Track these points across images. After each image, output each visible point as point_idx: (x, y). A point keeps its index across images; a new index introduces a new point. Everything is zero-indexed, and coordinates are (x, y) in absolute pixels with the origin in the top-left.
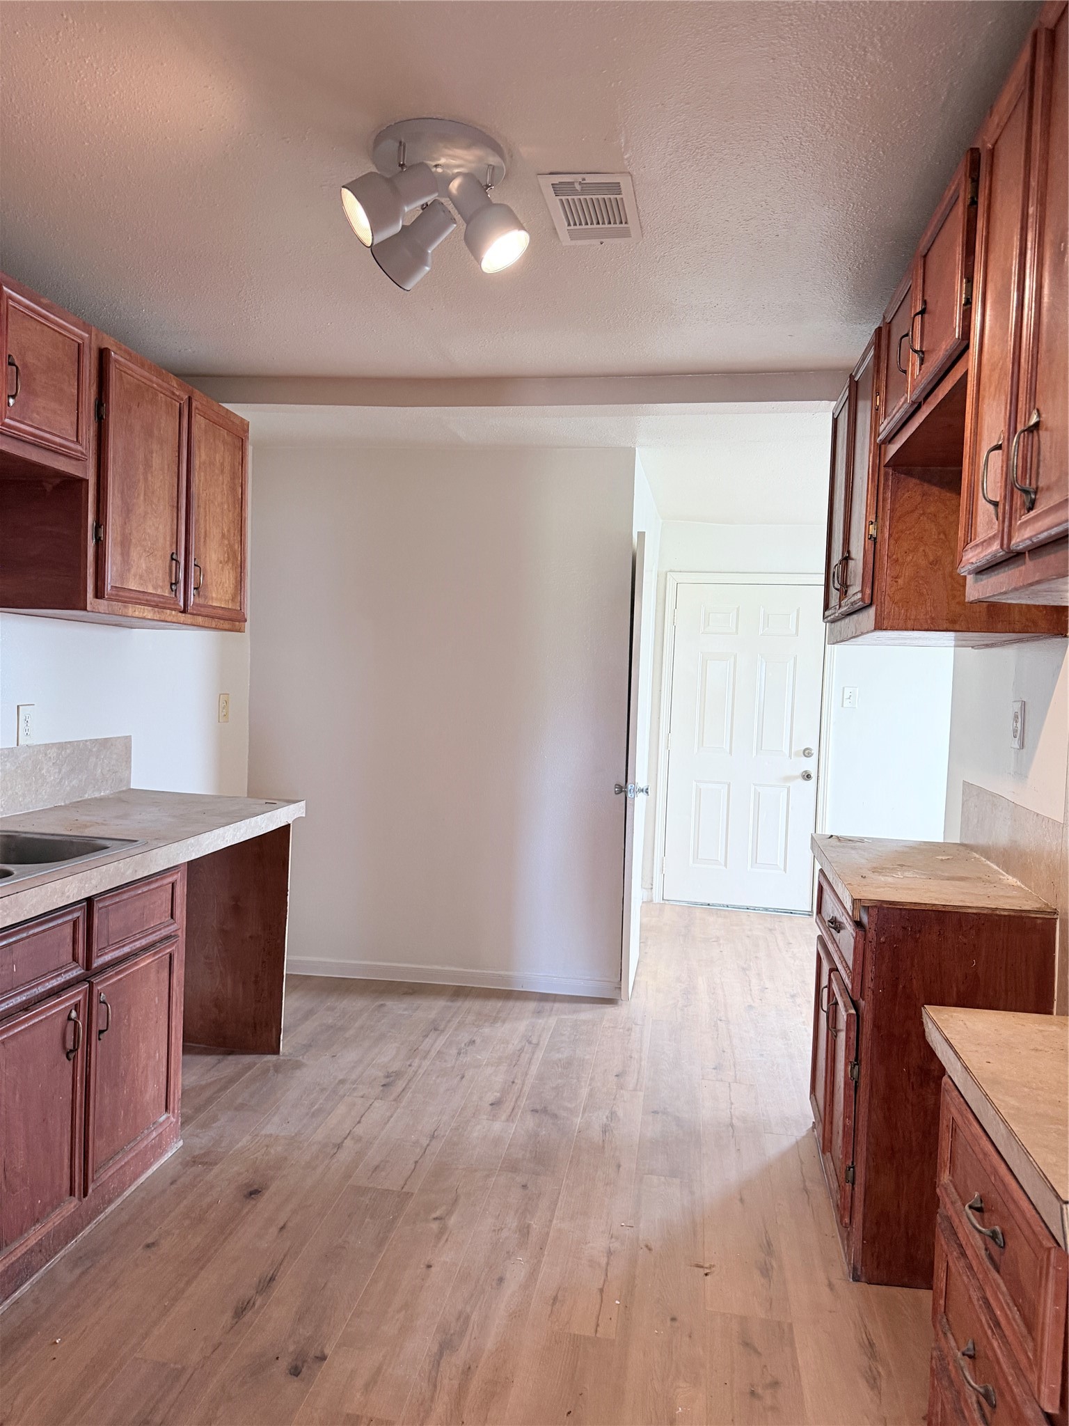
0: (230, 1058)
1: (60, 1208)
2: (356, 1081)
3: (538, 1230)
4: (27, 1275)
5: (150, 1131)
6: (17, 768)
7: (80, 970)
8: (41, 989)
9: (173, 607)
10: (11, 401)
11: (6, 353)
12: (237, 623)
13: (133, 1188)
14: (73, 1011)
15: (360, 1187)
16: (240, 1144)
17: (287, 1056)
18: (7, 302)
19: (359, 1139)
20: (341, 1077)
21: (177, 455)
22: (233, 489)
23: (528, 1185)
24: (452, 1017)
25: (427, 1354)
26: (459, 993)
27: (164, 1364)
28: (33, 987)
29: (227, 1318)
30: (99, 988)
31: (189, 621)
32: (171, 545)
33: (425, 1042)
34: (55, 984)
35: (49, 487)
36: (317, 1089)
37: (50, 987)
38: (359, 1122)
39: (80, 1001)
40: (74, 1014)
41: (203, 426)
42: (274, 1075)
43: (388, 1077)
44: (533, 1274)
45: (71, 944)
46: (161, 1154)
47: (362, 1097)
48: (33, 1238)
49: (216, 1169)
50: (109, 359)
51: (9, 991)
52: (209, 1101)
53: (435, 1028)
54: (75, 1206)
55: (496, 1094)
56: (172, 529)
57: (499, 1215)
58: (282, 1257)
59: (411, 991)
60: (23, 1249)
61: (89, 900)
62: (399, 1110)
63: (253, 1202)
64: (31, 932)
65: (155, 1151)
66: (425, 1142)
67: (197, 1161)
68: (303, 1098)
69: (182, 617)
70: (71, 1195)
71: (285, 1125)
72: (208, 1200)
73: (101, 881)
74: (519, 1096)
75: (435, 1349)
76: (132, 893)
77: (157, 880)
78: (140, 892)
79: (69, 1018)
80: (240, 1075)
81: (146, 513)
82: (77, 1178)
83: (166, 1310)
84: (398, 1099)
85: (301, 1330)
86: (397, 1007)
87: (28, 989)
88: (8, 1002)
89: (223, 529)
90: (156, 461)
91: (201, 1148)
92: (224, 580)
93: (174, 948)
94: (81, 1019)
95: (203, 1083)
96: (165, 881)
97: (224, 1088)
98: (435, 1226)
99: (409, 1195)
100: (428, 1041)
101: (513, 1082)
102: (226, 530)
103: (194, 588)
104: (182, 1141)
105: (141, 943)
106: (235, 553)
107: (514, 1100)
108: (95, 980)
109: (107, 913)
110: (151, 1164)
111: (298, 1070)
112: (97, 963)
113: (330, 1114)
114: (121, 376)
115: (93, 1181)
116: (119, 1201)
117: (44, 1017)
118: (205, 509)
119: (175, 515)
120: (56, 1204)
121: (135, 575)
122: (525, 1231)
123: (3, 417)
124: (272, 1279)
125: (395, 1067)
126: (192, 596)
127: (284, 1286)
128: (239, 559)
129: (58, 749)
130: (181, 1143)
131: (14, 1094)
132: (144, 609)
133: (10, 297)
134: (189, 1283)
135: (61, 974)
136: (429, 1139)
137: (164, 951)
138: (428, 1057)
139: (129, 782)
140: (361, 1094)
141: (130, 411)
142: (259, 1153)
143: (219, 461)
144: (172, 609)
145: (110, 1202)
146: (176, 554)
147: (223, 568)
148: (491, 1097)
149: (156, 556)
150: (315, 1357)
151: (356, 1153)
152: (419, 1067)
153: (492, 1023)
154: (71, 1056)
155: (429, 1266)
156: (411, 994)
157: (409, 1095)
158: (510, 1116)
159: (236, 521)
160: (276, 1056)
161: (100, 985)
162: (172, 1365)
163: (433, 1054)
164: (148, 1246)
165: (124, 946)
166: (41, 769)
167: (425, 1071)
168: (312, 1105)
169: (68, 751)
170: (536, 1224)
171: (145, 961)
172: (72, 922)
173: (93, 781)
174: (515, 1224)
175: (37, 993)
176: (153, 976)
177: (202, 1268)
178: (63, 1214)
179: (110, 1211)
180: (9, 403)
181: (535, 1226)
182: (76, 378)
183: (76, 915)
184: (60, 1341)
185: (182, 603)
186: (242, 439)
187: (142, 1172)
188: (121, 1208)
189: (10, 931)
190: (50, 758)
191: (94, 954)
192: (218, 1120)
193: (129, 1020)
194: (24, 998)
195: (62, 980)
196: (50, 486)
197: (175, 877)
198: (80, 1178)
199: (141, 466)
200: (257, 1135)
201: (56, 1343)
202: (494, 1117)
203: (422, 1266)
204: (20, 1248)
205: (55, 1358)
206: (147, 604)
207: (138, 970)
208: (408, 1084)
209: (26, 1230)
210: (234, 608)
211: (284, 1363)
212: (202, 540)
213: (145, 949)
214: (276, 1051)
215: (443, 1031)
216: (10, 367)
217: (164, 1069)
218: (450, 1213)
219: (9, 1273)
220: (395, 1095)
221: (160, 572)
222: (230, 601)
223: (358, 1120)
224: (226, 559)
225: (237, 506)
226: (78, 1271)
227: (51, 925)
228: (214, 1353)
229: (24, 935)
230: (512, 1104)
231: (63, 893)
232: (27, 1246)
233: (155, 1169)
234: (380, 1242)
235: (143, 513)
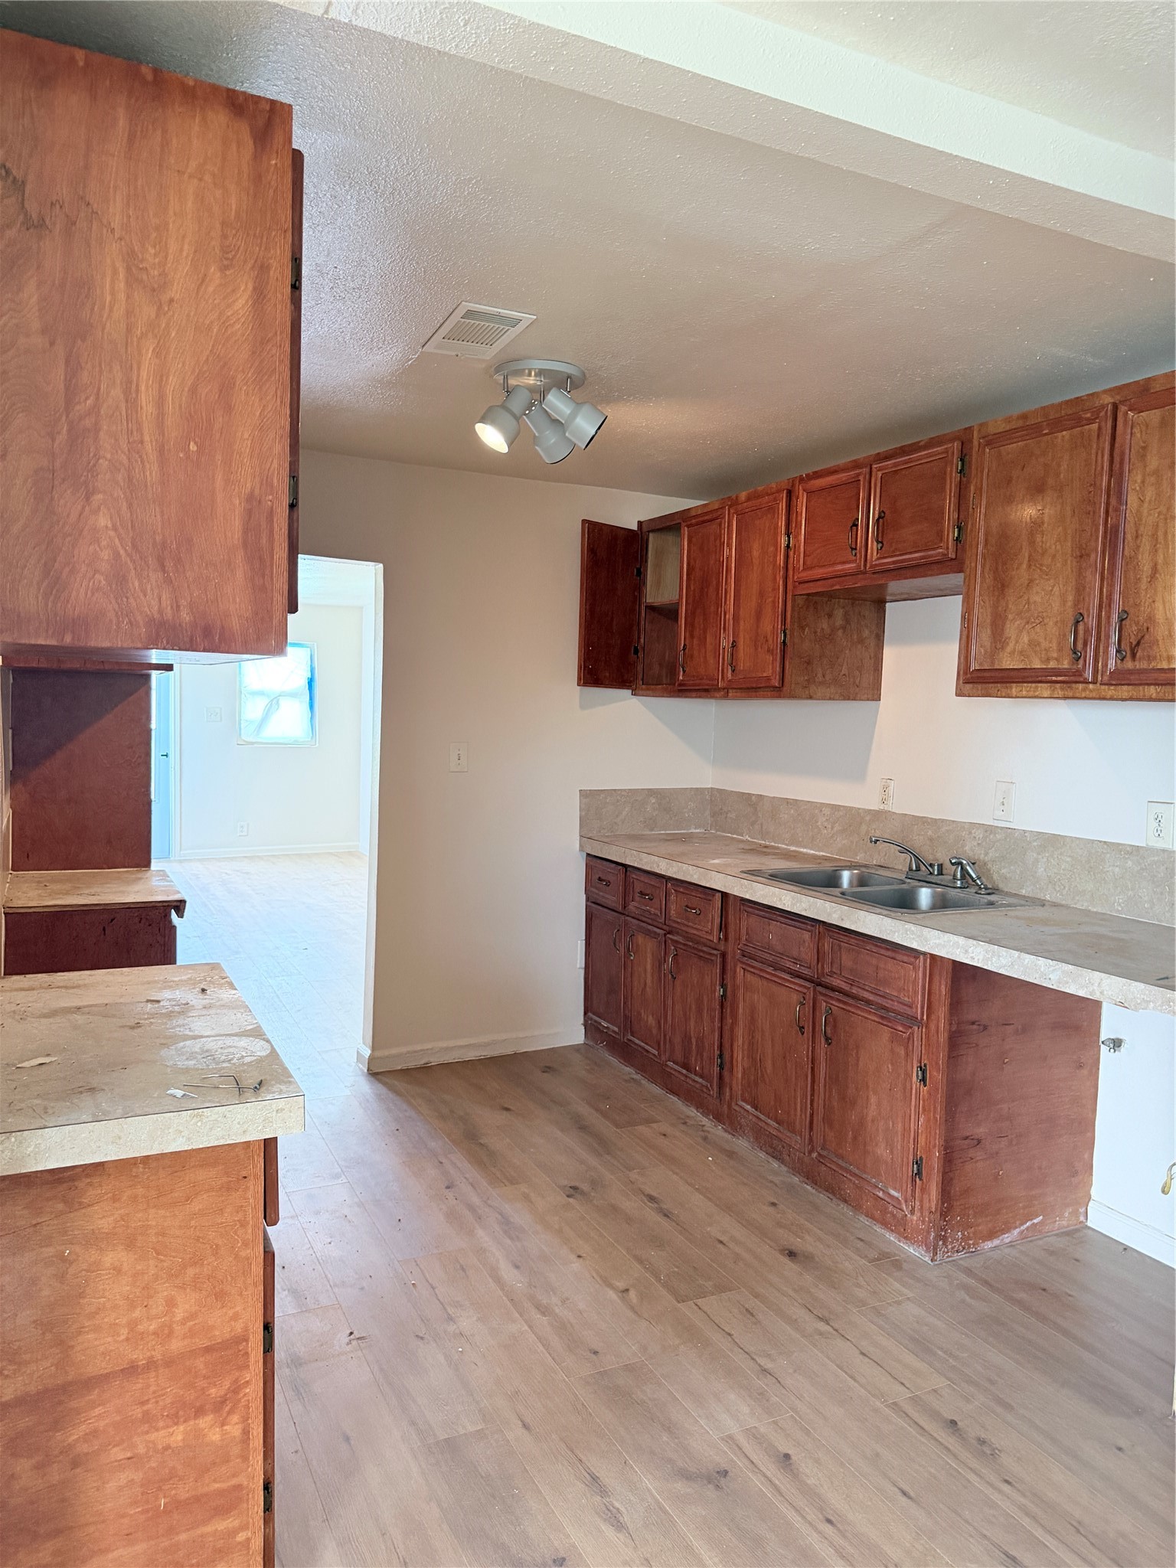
1: (792, 1135)
3: (532, 1314)
5: (878, 1185)
7: (811, 972)
8: (783, 963)
10: (881, 545)
28: (779, 957)
32: (1077, 605)
39: (806, 994)
44: (498, 1279)
45: (809, 949)
46: (905, 1239)
51: (766, 948)
64: (780, 919)
87: (775, 956)
88: (763, 953)
94: (806, 1008)
96: (898, 957)
98: (619, 1284)
99: (680, 1300)
105: (868, 996)
108: (819, 989)
109: (839, 946)
112: (826, 979)
115: (817, 1150)
117: (783, 983)
120: (791, 1128)
121: (1012, 653)
122: (542, 1309)
126: (1113, 661)
127: (654, 1216)
137: (896, 1025)
154: (803, 1032)
155: (580, 1256)
161: (824, 997)
165: (852, 985)
170: (539, 1318)
172: (810, 933)
174: (557, 1311)
175: (780, 962)
180: (878, 548)
183: (810, 929)
185: (1089, 673)
191: (823, 970)
194: (772, 959)
199: (1025, 531)
203: (586, 1254)
207: (866, 1018)
209: (771, 1119)
218: (624, 1299)
227: (793, 923)
229: (776, 918)
233: (893, 1240)
235: (1027, 582)
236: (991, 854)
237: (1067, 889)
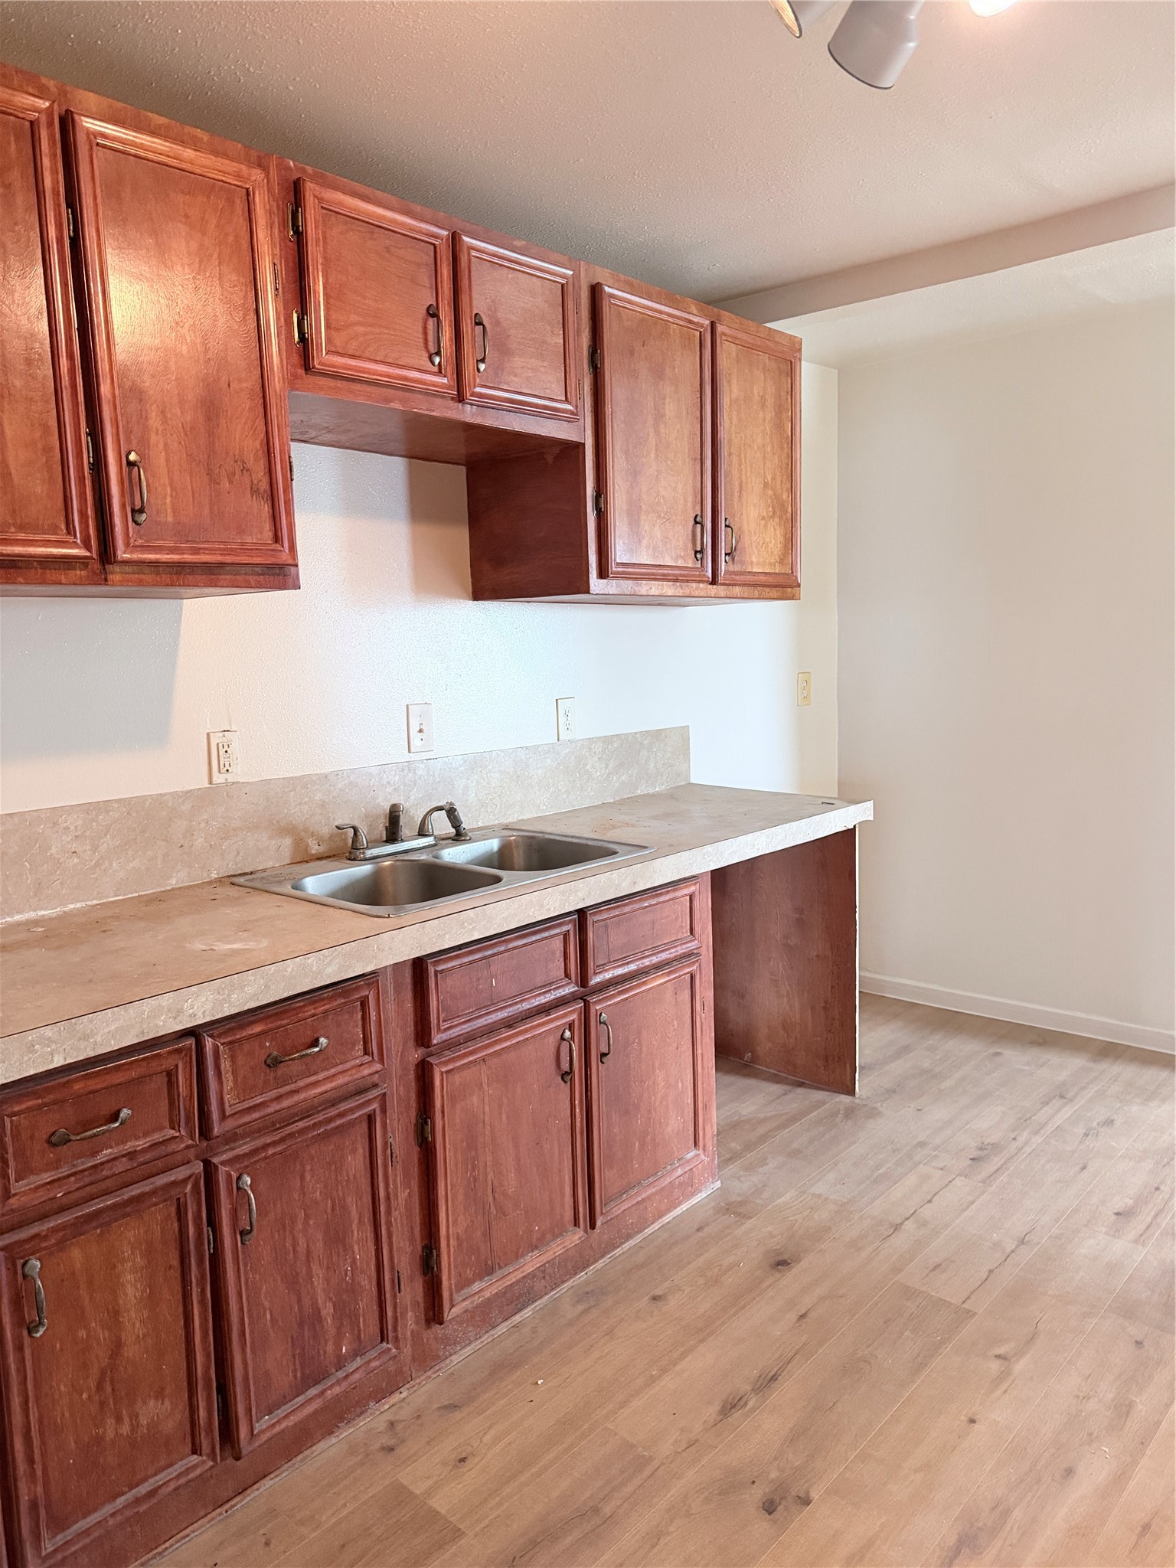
0: (800, 1090)
1: (562, 1238)
2: (939, 1147)
3: (1143, 1413)
4: (529, 1300)
5: (674, 1167)
6: (559, 764)
7: (574, 987)
8: (526, 1006)
9: (698, 579)
10: (482, 367)
11: (471, 311)
12: (790, 590)
13: (656, 1226)
14: (567, 1031)
15: (908, 1287)
16: (780, 1201)
17: (863, 1099)
18: (469, 254)
19: (924, 1224)
20: (921, 1139)
21: (699, 396)
22: (779, 426)
23: (1145, 1343)
24: (1088, 1084)
25: (939, 1544)
26: (1108, 1051)
27: (632, 1446)
28: (516, 1003)
29: (712, 1411)
30: (597, 1008)
31: (722, 594)
32: (694, 507)
33: (1043, 1111)
34: (543, 1001)
35: (550, 459)
36: (889, 1148)
37: (537, 1003)
38: (930, 1201)
39: (574, 1021)
40: (568, 1034)
41: (734, 354)
42: (842, 1122)
43: (981, 1149)
44: (1120, 1479)
45: (562, 959)
46: (693, 1194)
47: (942, 1169)
48: (531, 1264)
49: (749, 1224)
50: (601, 295)
51: (488, 1006)
52: (763, 1139)
53: (1061, 1094)
54: (580, 1238)
55: (1127, 1200)
56: (694, 488)
57: (1089, 1376)
58: (792, 1353)
59: (1041, 1041)
60: (519, 1275)
61: (582, 913)
62: (984, 1196)
63: (778, 1275)
64: (511, 945)
65: (685, 1189)
66: (1010, 1245)
67: (733, 1209)
68: (870, 1156)
69: (713, 590)
70: (575, 1225)
71: (838, 1186)
72: (731, 1259)
73: (590, 893)
74: (1161, 1211)
75: (952, 1540)
76: (637, 906)
77: (668, 892)
78: (646, 905)
79: (562, 1038)
80: (804, 1113)
81: (659, 472)
82: (581, 1209)
83: (653, 1380)
84: (987, 1181)
85: (790, 1455)
86: (1015, 1057)
87: (510, 1005)
88: (487, 1018)
89: (765, 477)
90: (670, 409)
91: (739, 1195)
92: (767, 540)
93: (695, 968)
94: (576, 1040)
95: (762, 1116)
96: (679, 894)
97: (783, 1126)
98: (995, 1366)
99: (969, 1314)
100: (1047, 1111)
101: (1157, 1189)
102: (769, 478)
103: (726, 554)
104: (719, 1181)
105: (650, 961)
106: (782, 505)
107: (1153, 1213)
108: (592, 999)
109: (606, 926)
110: (680, 1203)
111: (871, 1121)
112: (595, 980)
113: (896, 1184)
114: (619, 313)
115: (602, 1214)
116: (638, 1238)
117: (530, 1035)
118: (739, 456)
119: (699, 469)
120: (557, 1231)
121: (648, 548)
122: (1123, 1409)
123: (472, 386)
124: (774, 1378)
125: (994, 1138)
126: (723, 563)
127: (786, 1391)
128: (790, 510)
129: (604, 742)
130: (718, 1184)
131: (500, 1114)
132: (663, 585)
133: (472, 248)
134: (683, 1356)
135: (550, 990)
136: (1016, 1243)
137: (682, 970)
138: (1042, 1132)
139: (688, 776)
140: (941, 1165)
141: (632, 353)
142: (800, 1215)
143: (759, 393)
144: (700, 582)
145: (629, 1237)
146: (702, 517)
147: (765, 526)
148: (1119, 1203)
149: (674, 522)
150: (797, 1496)
151: (916, 1241)
152: (1026, 1143)
153: (1146, 1100)
154: (568, 1078)
155: (972, 1421)
156: (1040, 1044)
157: (1003, 1178)
158: (1141, 1235)
159: (784, 465)
160: (850, 1097)
161: (599, 1004)
162: (640, 1449)
163: (1050, 1128)
164: (655, 1298)
165: (628, 963)
166: (585, 765)
167: (1034, 1150)
168: (878, 1167)
169: (615, 745)
170: (1143, 1404)
171: (657, 981)
172: (562, 936)
173: (645, 776)
174: (1110, 1396)
175: (521, 1009)
176: (669, 995)
177: (702, 1341)
178: (566, 1244)
179: (628, 1247)
180: (478, 370)
181: (1140, 1407)
182: (561, 325)
183: (565, 928)
184: (542, 1383)
185: (709, 574)
186: (791, 362)
187: (669, 1210)
188: (639, 1247)
189: (485, 944)
190: (595, 753)
191: (591, 971)
192: (767, 1164)
193: (640, 1044)
194: (506, 1014)
195: (552, 997)
196: (552, 457)
197: (692, 889)
198: (585, 1208)
199: (650, 416)
200: (804, 1192)
201: (537, 1383)
202: (1116, 1232)
203: (963, 1418)
204: (516, 1273)
205: (532, 1401)
206: (665, 578)
207: (649, 990)
208: (1005, 1163)
209: (523, 1255)
210: (783, 571)
211: (759, 1492)
212: (736, 494)
213: (658, 967)
214: (851, 1092)
215: (1071, 1100)
216: (477, 327)
217: (690, 1101)
218: (1020, 1353)
219: (508, 1295)
220: (984, 1174)
221: (680, 539)
222: (777, 564)
223: (929, 1199)
224: (771, 514)
225: (786, 446)
226: (580, 1308)
227: (534, 938)
228: (687, 1451)
229: (502, 948)
230: (1149, 1219)
231: (541, 906)
232: (523, 1272)
233: (684, 1209)
234: (919, 1366)
235: (656, 473)
236: (413, 797)
237: (498, 807)
